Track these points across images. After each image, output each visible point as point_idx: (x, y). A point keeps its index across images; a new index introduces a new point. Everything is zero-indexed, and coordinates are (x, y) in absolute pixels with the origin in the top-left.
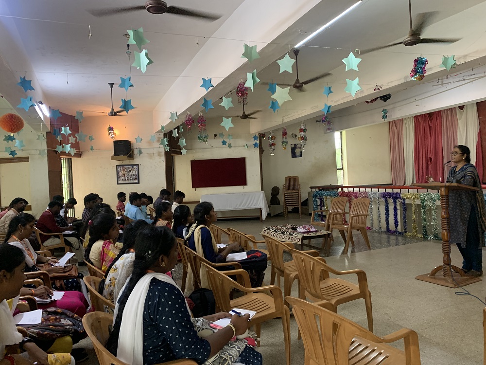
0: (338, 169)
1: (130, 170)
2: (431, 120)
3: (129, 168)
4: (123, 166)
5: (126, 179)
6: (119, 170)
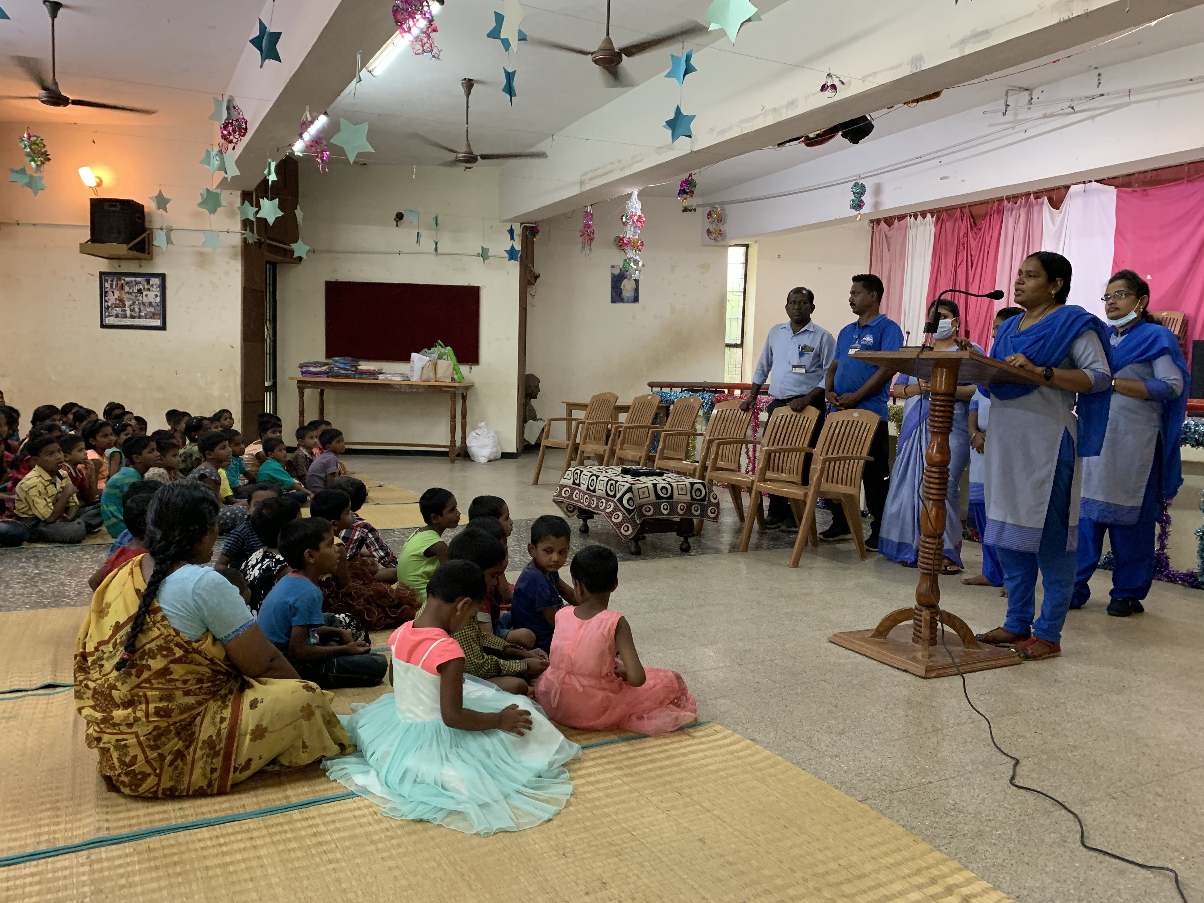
0: (727, 345)
1: (140, 291)
2: (977, 230)
3: (137, 283)
4: (120, 275)
5: (128, 313)
6: (107, 285)
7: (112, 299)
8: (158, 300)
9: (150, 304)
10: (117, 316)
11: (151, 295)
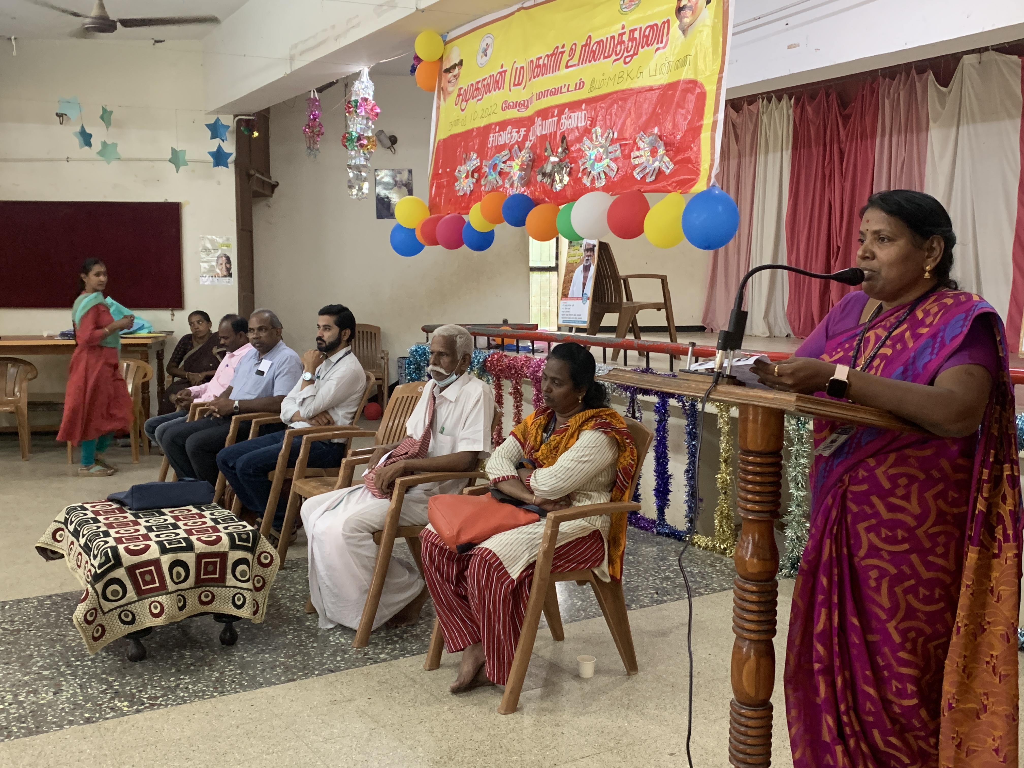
0: (533, 269)
2: (846, 119)
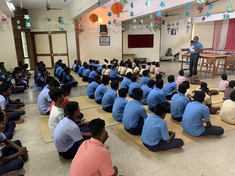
1: (106, 39)
5: (104, 43)
6: (101, 38)
7: (101, 41)
8: (109, 40)
9: (107, 41)
10: (102, 43)
11: (108, 40)
